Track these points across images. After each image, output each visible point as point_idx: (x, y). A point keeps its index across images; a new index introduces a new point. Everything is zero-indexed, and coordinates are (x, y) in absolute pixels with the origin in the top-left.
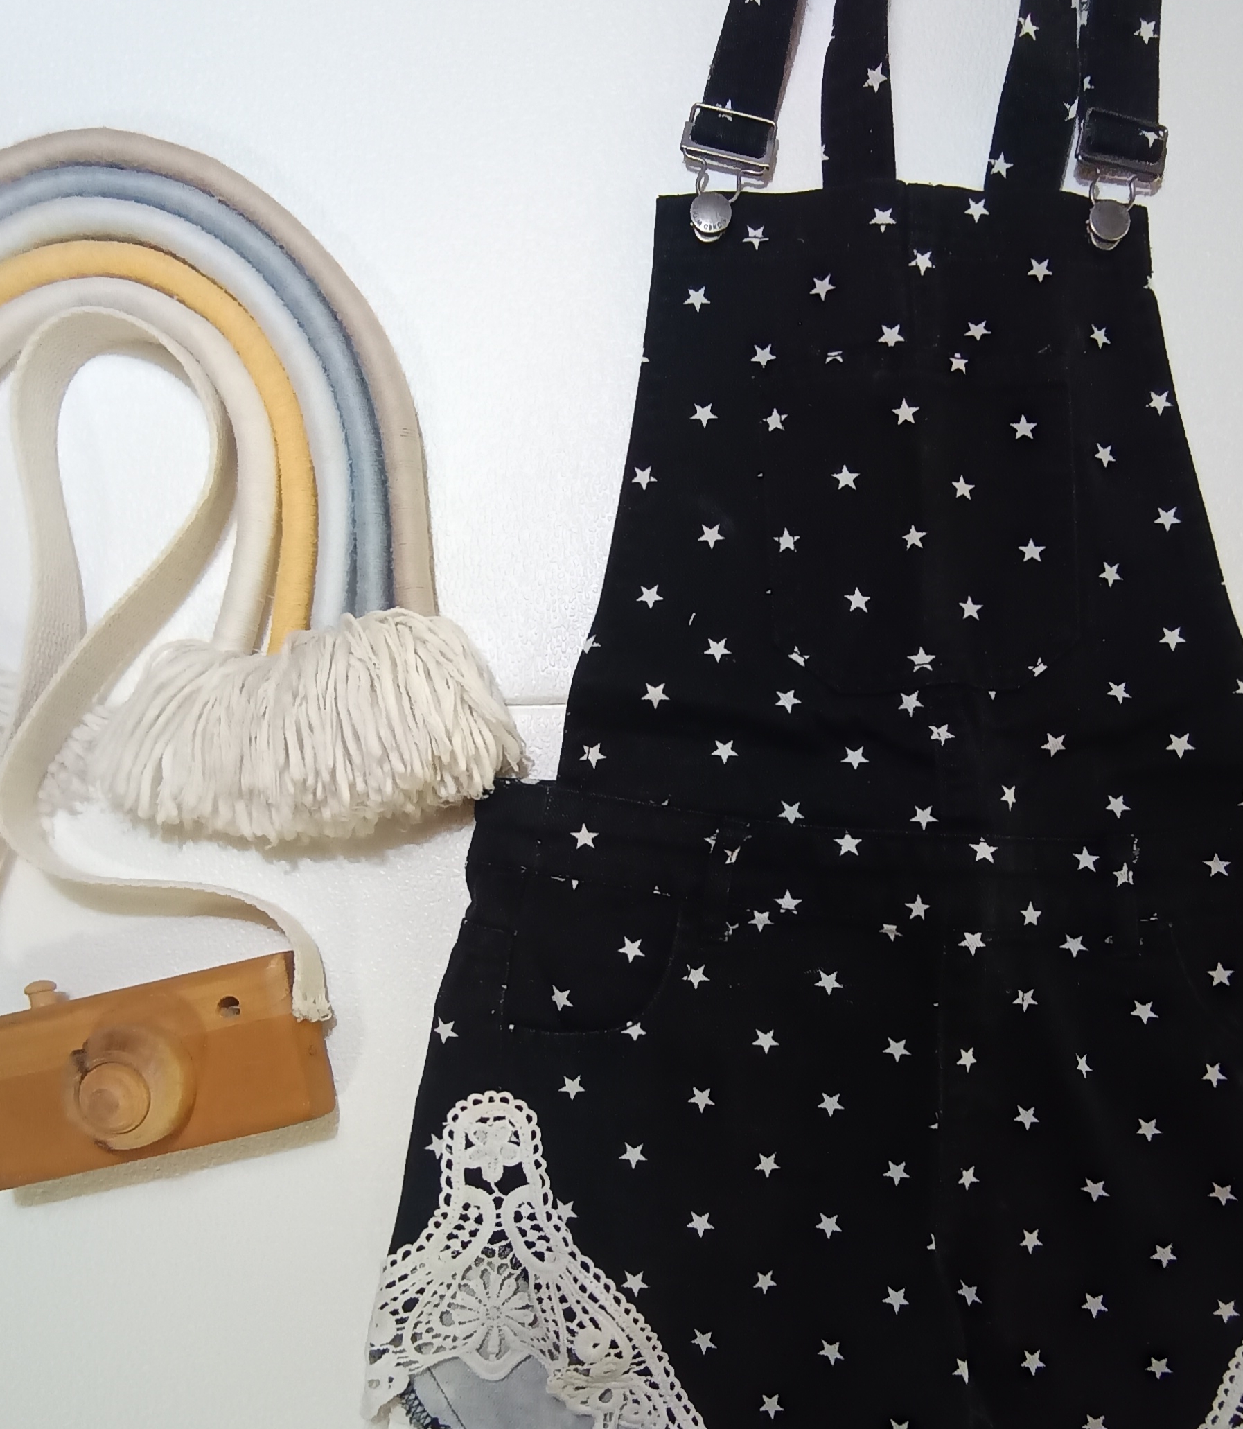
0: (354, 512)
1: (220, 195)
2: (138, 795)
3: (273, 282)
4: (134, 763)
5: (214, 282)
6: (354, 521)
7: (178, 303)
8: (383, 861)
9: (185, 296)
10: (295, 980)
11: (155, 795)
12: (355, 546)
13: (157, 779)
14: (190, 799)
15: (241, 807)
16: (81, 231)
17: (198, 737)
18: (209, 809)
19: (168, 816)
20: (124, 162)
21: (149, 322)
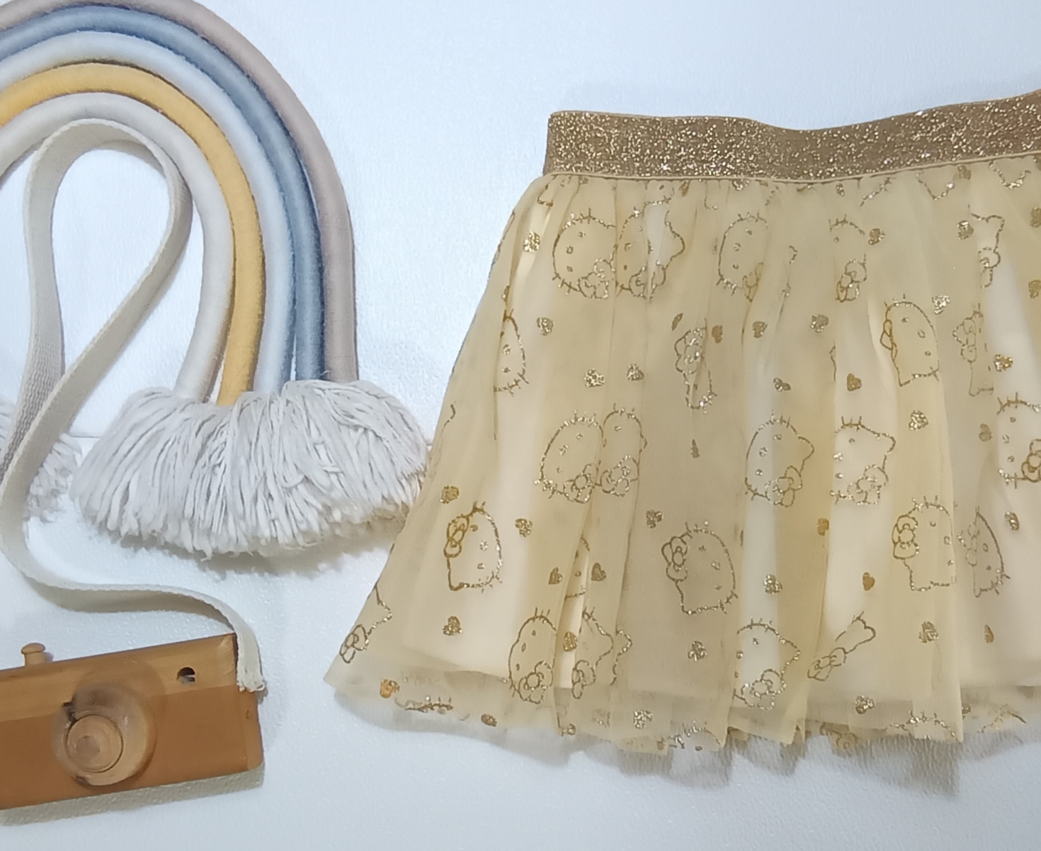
0: (294, 293)
1: (203, 33)
2: (109, 511)
3: (240, 105)
4: (108, 486)
5: (193, 101)
6: (294, 301)
7: (162, 116)
9: (167, 112)
10: (239, 657)
11: (122, 511)
12: (294, 321)
13: (125, 499)
14: (147, 516)
15: (185, 526)
16: (92, 57)
17: (159, 468)
18: (161, 525)
19: (130, 529)
20: (130, 5)
21: (140, 131)
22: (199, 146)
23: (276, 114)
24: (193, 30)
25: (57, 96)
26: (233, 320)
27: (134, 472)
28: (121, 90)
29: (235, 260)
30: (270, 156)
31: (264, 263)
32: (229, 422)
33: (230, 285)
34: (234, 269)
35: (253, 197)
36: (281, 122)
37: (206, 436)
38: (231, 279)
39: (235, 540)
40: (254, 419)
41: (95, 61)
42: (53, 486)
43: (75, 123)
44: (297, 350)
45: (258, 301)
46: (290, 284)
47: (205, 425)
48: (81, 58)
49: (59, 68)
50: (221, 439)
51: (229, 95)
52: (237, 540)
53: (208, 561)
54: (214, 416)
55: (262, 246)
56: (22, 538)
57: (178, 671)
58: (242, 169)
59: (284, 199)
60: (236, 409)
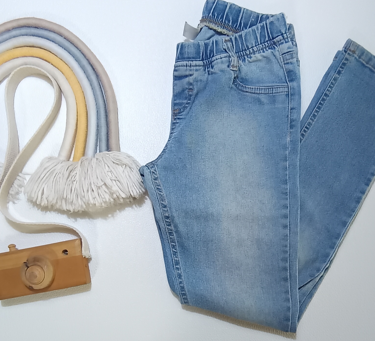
2: (37, 198)
3: (77, 60)
7: (51, 65)
9: (53, 63)
10: (83, 246)
11: (42, 198)
13: (43, 194)
14: (50, 199)
15: (64, 202)
16: (26, 45)
17: (54, 182)
18: (55, 202)
19: (45, 204)
20: (39, 27)
21: (44, 70)
22: (64, 75)
24: (61, 35)
25: (14, 58)
26: (77, 133)
27: (45, 184)
29: (77, 113)
30: (88, 77)
31: (87, 114)
32: (77, 167)
33: (76, 121)
34: (77, 116)
35: (83, 92)
36: (92, 66)
37: (70, 171)
38: (76, 119)
39: (81, 206)
40: (86, 165)
41: (27, 46)
42: (17, 191)
43: (21, 67)
44: (99, 142)
45: (86, 127)
46: (96, 121)
47: (70, 167)
48: (22, 45)
49: (15, 49)
50: (75, 172)
51: (73, 57)
52: (82, 206)
53: (71, 213)
54: (72, 165)
55: (86, 108)
56: (7, 208)
57: (62, 251)
58: (79, 82)
59: (93, 92)
60: (80, 162)
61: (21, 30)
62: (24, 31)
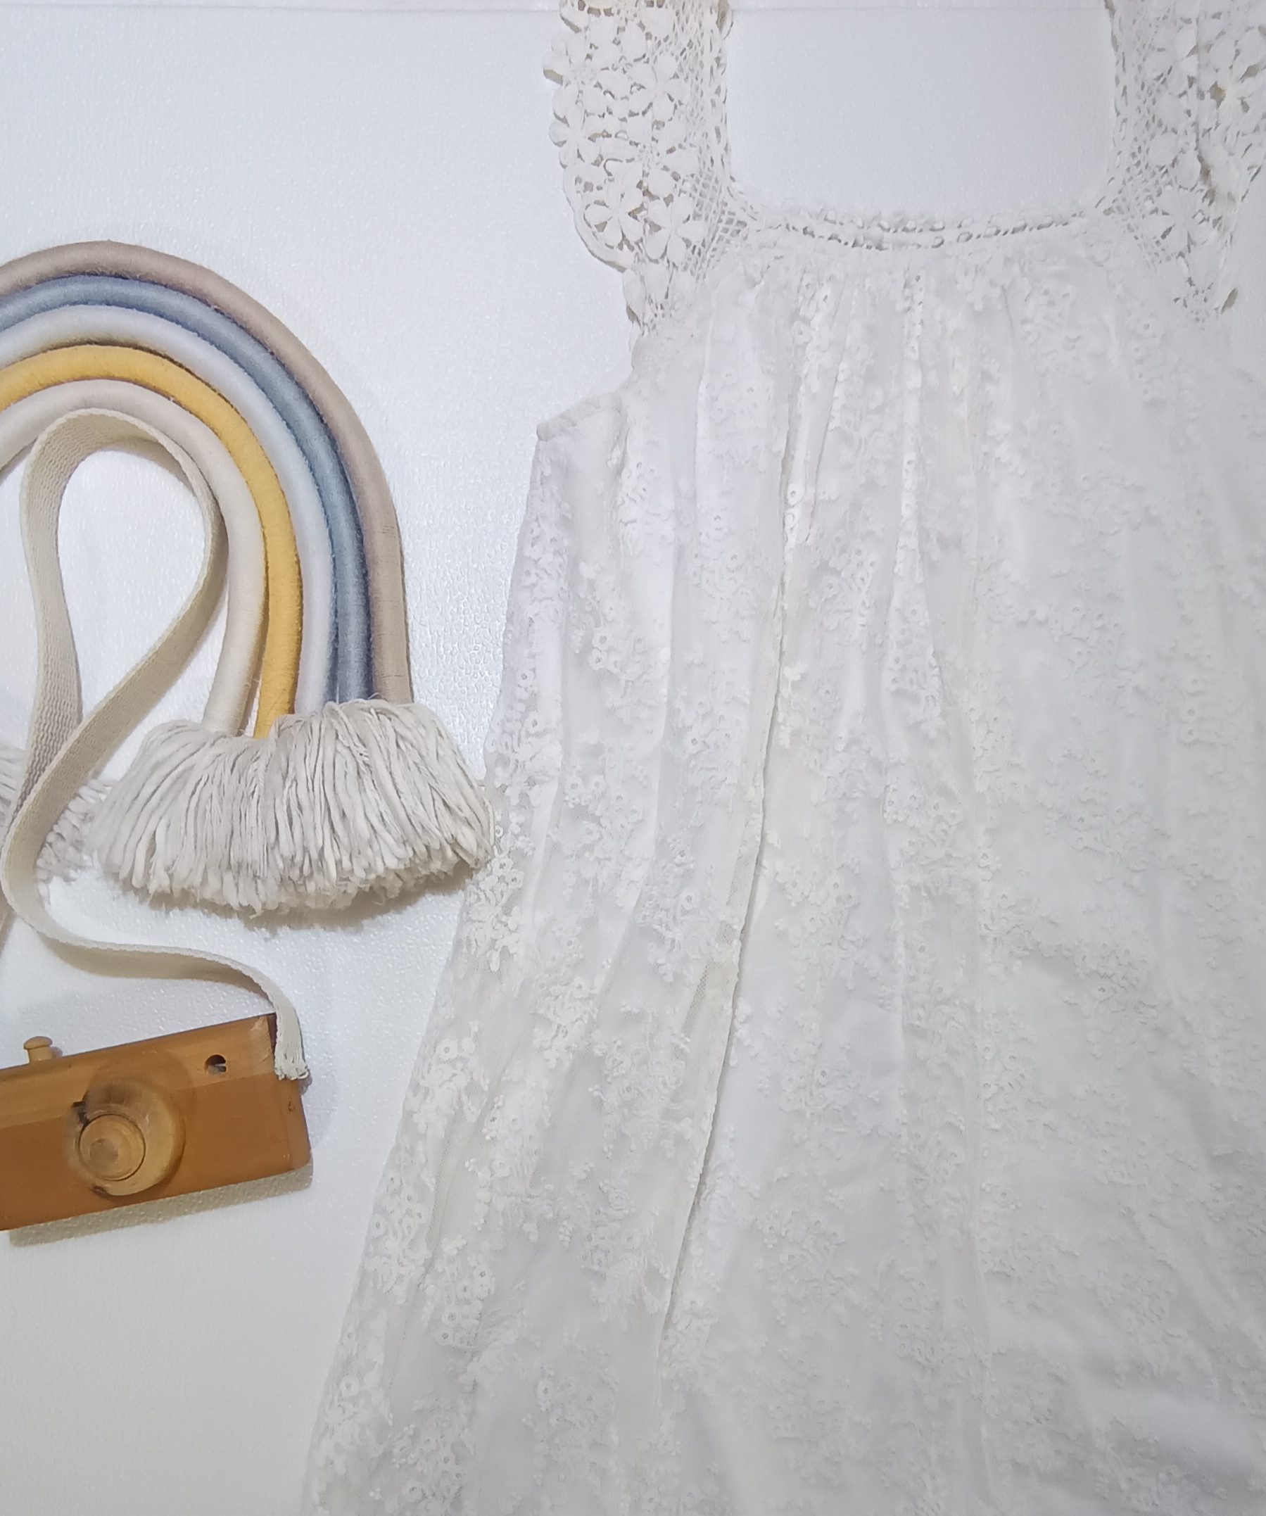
0: (336, 603)
1: (217, 304)
2: (133, 865)
3: (264, 387)
4: (130, 837)
5: (208, 385)
6: (336, 612)
7: (174, 404)
8: (359, 930)
9: (179, 398)
10: (277, 1040)
11: (148, 865)
12: (337, 636)
13: (152, 850)
14: (182, 870)
15: (229, 878)
16: (86, 337)
17: (191, 813)
18: (198, 880)
19: (160, 885)
20: (128, 272)
21: (149, 423)
22: (220, 439)
23: (307, 397)
24: (202, 299)
25: (49, 386)
26: (268, 639)
27: (161, 818)
28: (125, 375)
29: (267, 568)
30: (300, 443)
33: (262, 599)
34: (267, 578)
35: (283, 492)
36: (312, 405)
38: (263, 590)
41: (90, 343)
43: (71, 415)
45: (294, 616)
46: (331, 593)
47: (240, 758)
48: (73, 338)
49: (49, 352)
51: (249, 374)
55: (298, 552)
57: (205, 1059)
58: (269, 462)
59: (320, 495)
61: (65, 285)
62: (76, 288)
